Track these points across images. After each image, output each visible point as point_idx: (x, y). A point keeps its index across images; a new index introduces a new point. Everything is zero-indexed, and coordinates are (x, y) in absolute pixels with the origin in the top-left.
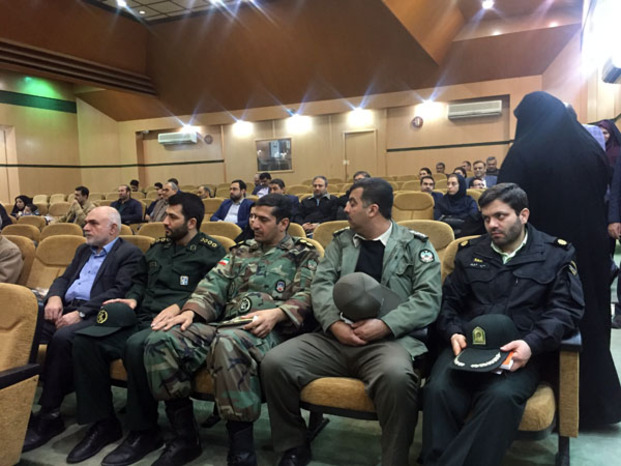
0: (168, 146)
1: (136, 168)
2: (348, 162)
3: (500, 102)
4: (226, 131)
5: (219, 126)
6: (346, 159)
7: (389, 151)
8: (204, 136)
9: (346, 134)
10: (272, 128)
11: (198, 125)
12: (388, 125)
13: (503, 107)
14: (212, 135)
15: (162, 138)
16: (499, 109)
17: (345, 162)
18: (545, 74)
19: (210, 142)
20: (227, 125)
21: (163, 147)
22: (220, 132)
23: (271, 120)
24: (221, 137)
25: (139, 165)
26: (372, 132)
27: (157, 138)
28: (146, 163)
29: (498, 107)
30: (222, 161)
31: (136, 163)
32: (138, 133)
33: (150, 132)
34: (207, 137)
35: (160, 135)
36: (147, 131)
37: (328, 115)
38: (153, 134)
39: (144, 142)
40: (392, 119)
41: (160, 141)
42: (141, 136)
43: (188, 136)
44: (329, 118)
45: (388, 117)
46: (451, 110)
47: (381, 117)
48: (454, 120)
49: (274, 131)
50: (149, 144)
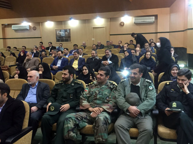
0: (16, 31)
1: (2, 40)
2: (94, 40)
3: (154, 17)
4: (42, 25)
5: (39, 23)
6: (93, 38)
7: (110, 35)
8: (33, 27)
9: (93, 28)
10: (62, 24)
12: (110, 25)
13: (155, 19)
14: (36, 27)
15: (13, 27)
16: (154, 20)
17: (93, 39)
18: (171, 7)
20: (42, 22)
21: (14, 31)
22: (40, 25)
23: (62, 21)
24: (40, 27)
25: (3, 39)
26: (104, 27)
27: (11, 27)
28: (6, 38)
29: (153, 19)
30: (41, 38)
31: (2, 38)
32: (2, 25)
33: (8, 24)
34: (34, 27)
35: (12, 26)
36: (7, 24)
37: (86, 20)
38: (9, 25)
39: (5, 28)
40: (112, 23)
42: (4, 26)
43: (25, 27)
44: (86, 21)
45: (110, 21)
46: (135, 20)
47: (107, 22)
48: (136, 24)
49: (63, 26)
50: (7, 29)
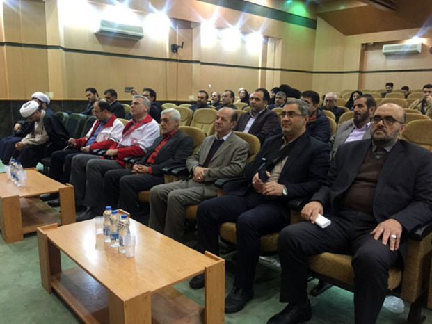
25: (360, 72)
27: (381, 49)
28: (364, 70)
35: (384, 46)
38: (378, 46)
41: (384, 51)
42: (365, 46)
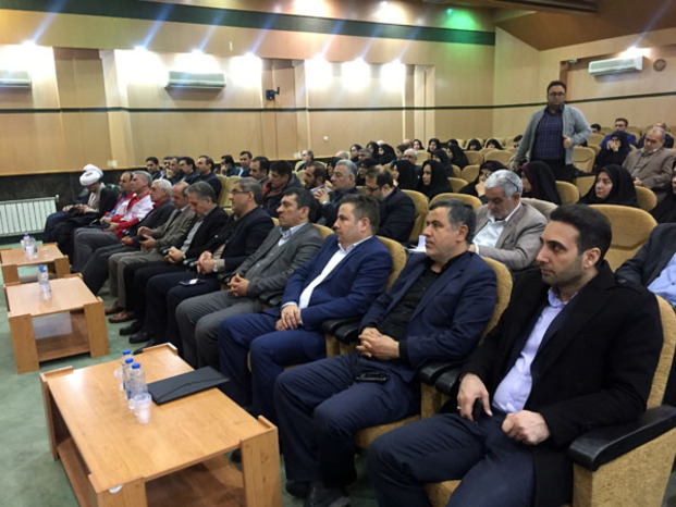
0: (599, 77)
8: (654, 60)
11: (647, 46)
14: (666, 59)
15: (594, 67)
19: (661, 69)
27: (587, 67)
32: (563, 63)
33: (580, 61)
34: (658, 61)
35: (591, 63)
36: (575, 59)
38: (583, 63)
39: (569, 73)
41: (590, 70)
42: (566, 66)
43: (632, 61)
